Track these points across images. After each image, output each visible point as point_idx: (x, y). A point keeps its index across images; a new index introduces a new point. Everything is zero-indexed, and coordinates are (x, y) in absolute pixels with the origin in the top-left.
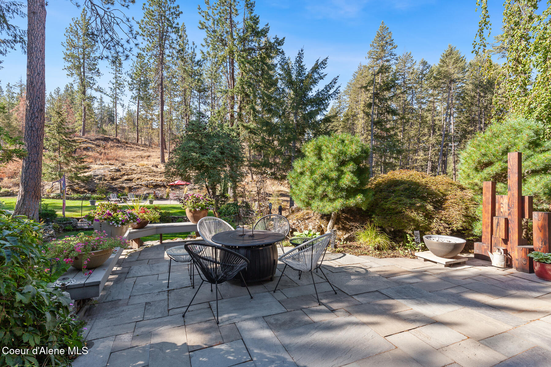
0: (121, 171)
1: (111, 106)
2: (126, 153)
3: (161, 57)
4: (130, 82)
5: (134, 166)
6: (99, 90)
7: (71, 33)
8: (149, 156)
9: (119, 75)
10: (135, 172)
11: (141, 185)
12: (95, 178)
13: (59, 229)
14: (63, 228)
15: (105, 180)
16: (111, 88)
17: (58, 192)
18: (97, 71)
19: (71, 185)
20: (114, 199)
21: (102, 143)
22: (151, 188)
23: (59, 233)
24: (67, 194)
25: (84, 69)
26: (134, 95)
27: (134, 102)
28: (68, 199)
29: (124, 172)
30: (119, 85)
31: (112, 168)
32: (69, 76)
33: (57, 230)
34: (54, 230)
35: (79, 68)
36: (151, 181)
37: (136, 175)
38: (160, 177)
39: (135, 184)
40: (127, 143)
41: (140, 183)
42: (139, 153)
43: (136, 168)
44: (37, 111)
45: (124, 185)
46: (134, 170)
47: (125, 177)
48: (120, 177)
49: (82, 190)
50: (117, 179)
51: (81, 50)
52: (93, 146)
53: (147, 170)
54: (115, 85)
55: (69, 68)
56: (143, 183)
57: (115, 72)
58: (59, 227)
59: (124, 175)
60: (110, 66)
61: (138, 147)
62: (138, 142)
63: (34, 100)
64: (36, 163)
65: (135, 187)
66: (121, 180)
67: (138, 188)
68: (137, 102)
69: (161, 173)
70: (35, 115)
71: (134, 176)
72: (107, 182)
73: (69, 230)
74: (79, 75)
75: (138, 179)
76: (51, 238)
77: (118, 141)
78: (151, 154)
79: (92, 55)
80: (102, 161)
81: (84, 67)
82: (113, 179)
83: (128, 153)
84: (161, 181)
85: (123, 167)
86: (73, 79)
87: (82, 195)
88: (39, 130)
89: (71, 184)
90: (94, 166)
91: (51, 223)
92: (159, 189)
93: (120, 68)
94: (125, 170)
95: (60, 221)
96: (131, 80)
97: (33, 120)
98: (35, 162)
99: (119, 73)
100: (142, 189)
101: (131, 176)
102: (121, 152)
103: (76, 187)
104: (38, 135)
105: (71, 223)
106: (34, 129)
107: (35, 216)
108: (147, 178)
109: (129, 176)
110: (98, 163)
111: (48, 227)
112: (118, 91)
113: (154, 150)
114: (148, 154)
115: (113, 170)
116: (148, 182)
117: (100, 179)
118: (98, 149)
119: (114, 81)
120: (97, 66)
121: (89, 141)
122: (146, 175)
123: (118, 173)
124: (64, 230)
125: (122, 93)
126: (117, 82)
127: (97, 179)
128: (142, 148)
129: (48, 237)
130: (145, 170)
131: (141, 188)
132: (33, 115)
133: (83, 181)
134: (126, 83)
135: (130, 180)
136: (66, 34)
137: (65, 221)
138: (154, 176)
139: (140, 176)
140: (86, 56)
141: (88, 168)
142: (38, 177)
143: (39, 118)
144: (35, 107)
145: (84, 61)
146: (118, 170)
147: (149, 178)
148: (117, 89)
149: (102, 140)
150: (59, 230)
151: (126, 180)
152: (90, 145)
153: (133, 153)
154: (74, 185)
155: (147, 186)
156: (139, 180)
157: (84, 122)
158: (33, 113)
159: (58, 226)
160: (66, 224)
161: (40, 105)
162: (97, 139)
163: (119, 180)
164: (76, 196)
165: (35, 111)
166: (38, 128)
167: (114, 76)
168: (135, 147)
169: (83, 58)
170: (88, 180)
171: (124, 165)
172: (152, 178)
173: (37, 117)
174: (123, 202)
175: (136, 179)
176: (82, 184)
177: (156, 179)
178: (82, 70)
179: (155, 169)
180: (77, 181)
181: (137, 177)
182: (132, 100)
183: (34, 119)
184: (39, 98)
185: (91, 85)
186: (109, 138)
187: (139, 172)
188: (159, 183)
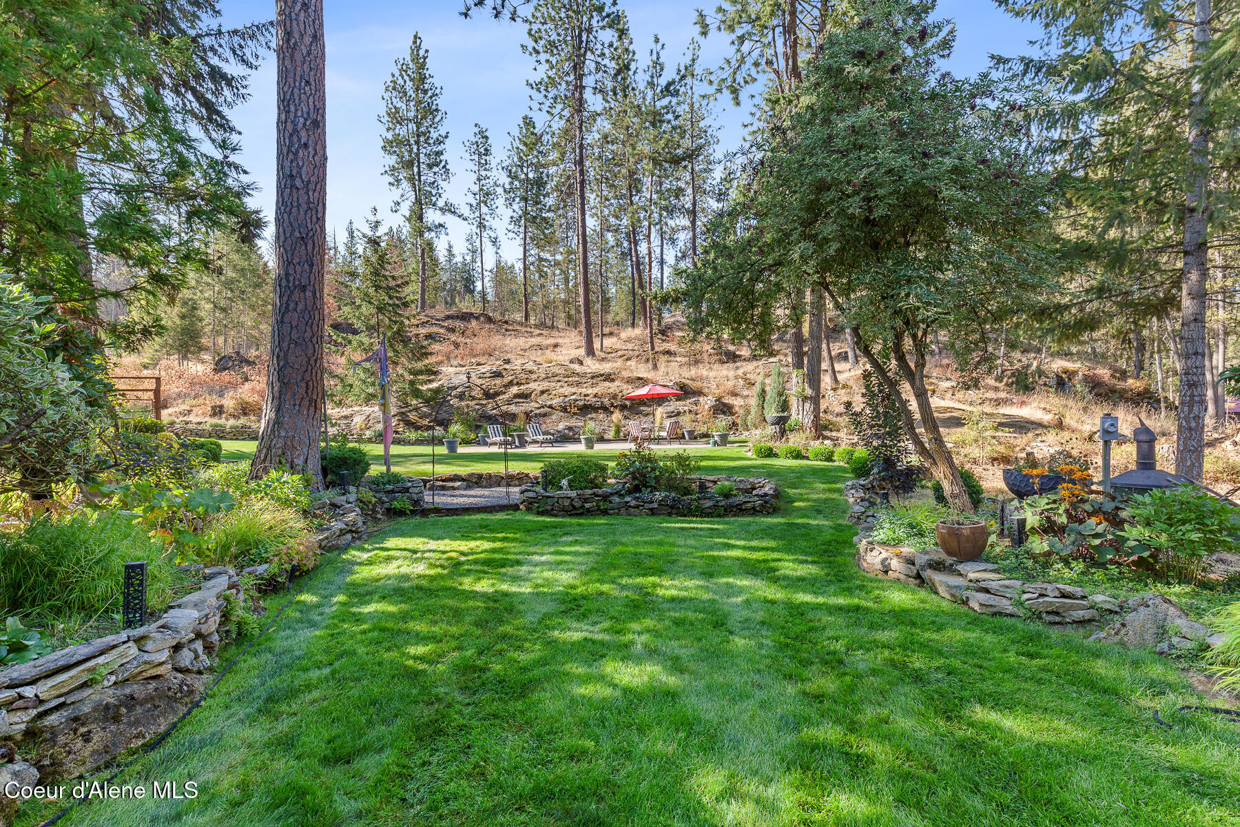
0: (503, 377)
1: (468, 258)
2: (508, 342)
3: (577, 95)
4: (507, 186)
5: (531, 363)
6: (449, 209)
7: (395, 93)
8: (556, 346)
9: (483, 173)
10: (534, 376)
11: (550, 406)
12: (450, 395)
13: (374, 506)
14: (387, 505)
15: (474, 398)
16: (471, 206)
17: (380, 427)
18: (444, 167)
19: (403, 413)
20: (498, 439)
21: (458, 324)
22: (575, 414)
23: (375, 520)
24: (397, 432)
25: (419, 167)
26: (515, 215)
27: (516, 230)
28: (398, 442)
29: (510, 378)
30: (485, 196)
31: (483, 371)
32: (393, 185)
33: (368, 512)
34: (362, 509)
35: (409, 165)
36: (573, 397)
37: (537, 383)
38: (593, 385)
39: (537, 405)
40: (506, 322)
41: (549, 403)
42: (535, 341)
43: (535, 368)
44: (305, 124)
45: (513, 409)
46: (531, 372)
47: (515, 390)
48: (503, 389)
49: (426, 422)
50: (497, 394)
51: (412, 126)
52: (442, 331)
53: (560, 372)
54: (478, 197)
55: (393, 169)
56: (555, 402)
57: (476, 168)
58: (374, 500)
59: (511, 384)
60: (467, 156)
61: (529, 329)
62: (527, 319)
63: (296, 91)
64: (308, 294)
65: (538, 411)
66: (505, 397)
67: (545, 415)
68: (522, 230)
69: (592, 378)
70: (299, 139)
71: (533, 386)
72: (474, 402)
73: (401, 513)
74: (411, 180)
75: (543, 392)
76: (349, 536)
77: (490, 320)
78: (560, 341)
79: (434, 135)
80: (462, 358)
81: (419, 162)
82: (488, 395)
83: (510, 342)
84: (595, 396)
85: (507, 366)
86: (400, 191)
87: (426, 434)
88: (312, 186)
89: (403, 410)
90: (447, 370)
91: (352, 489)
92: (594, 415)
93: (487, 158)
94: (512, 372)
95: (378, 485)
96: (510, 179)
97: (296, 154)
98: (303, 289)
99: (485, 170)
100: (554, 417)
101: (527, 386)
102: (497, 340)
103: (413, 416)
104: (308, 202)
105: (407, 490)
106: (298, 183)
107: (310, 466)
108: (562, 390)
109: (522, 387)
110: (455, 363)
111: (344, 498)
112: (484, 209)
113: (561, 334)
114: (551, 341)
115: (488, 375)
116: (567, 399)
117: (461, 397)
118: (453, 338)
119: (476, 188)
120: (442, 157)
121: (434, 322)
122: (560, 384)
123: (498, 381)
124: (388, 510)
125: (492, 211)
126: (481, 190)
127: (455, 397)
128: (539, 332)
129: (342, 533)
130: (556, 370)
131: (551, 415)
132: (295, 139)
133: (427, 401)
134: (500, 190)
135: (525, 396)
136: (387, 96)
137: (389, 482)
138: (578, 384)
139: (545, 385)
140: (422, 139)
141: (435, 373)
142: (314, 340)
143: (311, 149)
144: (299, 113)
145: (418, 149)
146: (498, 375)
147: (567, 390)
148: (482, 205)
149: (458, 317)
150: (374, 511)
151: (517, 396)
152: (435, 329)
153: (521, 342)
154: (410, 411)
155: (564, 410)
156: (545, 395)
157: (423, 282)
158: (295, 131)
159: (369, 495)
160: (393, 491)
161: (312, 107)
162: (448, 317)
163: (501, 397)
164: (412, 435)
165: (300, 125)
166: (309, 182)
167: (475, 177)
168: (523, 329)
169: (417, 143)
170: (437, 400)
171: (508, 362)
172: (574, 390)
173: (306, 145)
174: (517, 447)
175: (538, 392)
176: (424, 409)
177: (584, 391)
178: (416, 170)
179: (576, 367)
180: (414, 402)
181: (540, 388)
182: (511, 227)
183: (297, 151)
184: (308, 83)
185: (434, 199)
186: (472, 314)
187: (544, 376)
188: (592, 400)
